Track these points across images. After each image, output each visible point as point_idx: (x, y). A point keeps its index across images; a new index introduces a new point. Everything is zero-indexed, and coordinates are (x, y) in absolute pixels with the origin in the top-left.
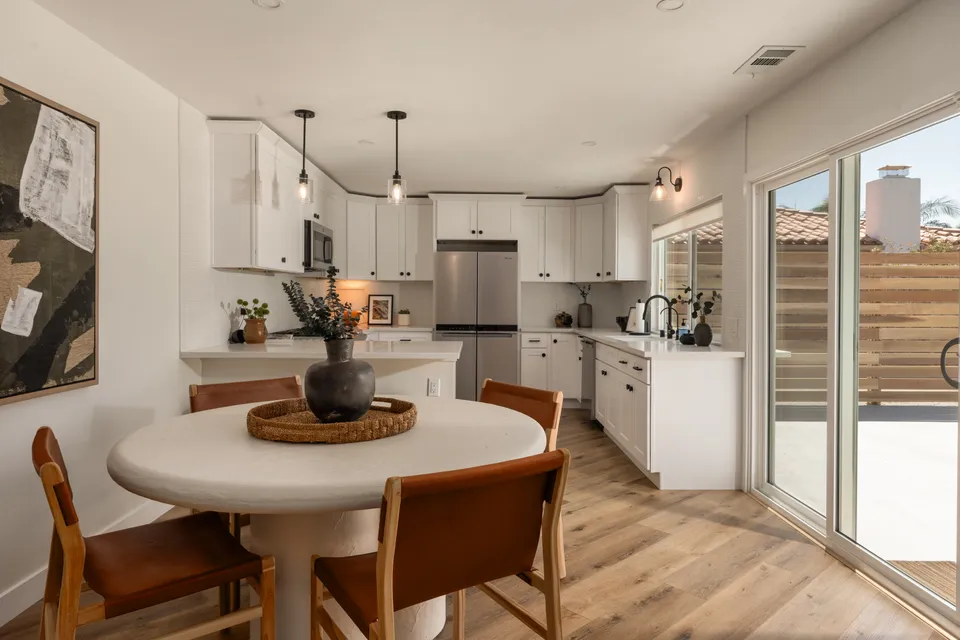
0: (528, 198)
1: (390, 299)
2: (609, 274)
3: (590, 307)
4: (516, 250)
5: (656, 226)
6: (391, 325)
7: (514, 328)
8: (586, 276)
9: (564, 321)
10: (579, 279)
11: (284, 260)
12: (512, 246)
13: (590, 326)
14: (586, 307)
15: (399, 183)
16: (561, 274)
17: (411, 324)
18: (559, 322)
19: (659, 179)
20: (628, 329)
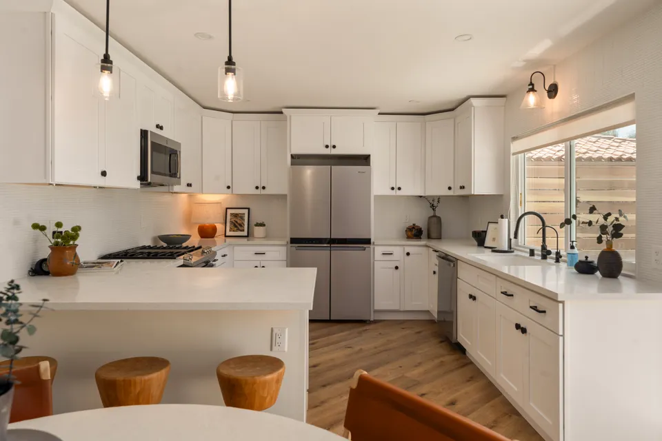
0: (379, 114)
1: (246, 211)
2: (462, 188)
3: (439, 219)
4: (368, 164)
5: (514, 139)
6: (247, 236)
7: (368, 241)
8: (438, 190)
9: (414, 233)
10: (428, 193)
11: (104, 174)
12: (364, 160)
13: (439, 238)
14: (435, 218)
15: (233, 71)
16: (412, 188)
17: (266, 237)
18: (409, 233)
19: (531, 84)
20: (487, 244)
